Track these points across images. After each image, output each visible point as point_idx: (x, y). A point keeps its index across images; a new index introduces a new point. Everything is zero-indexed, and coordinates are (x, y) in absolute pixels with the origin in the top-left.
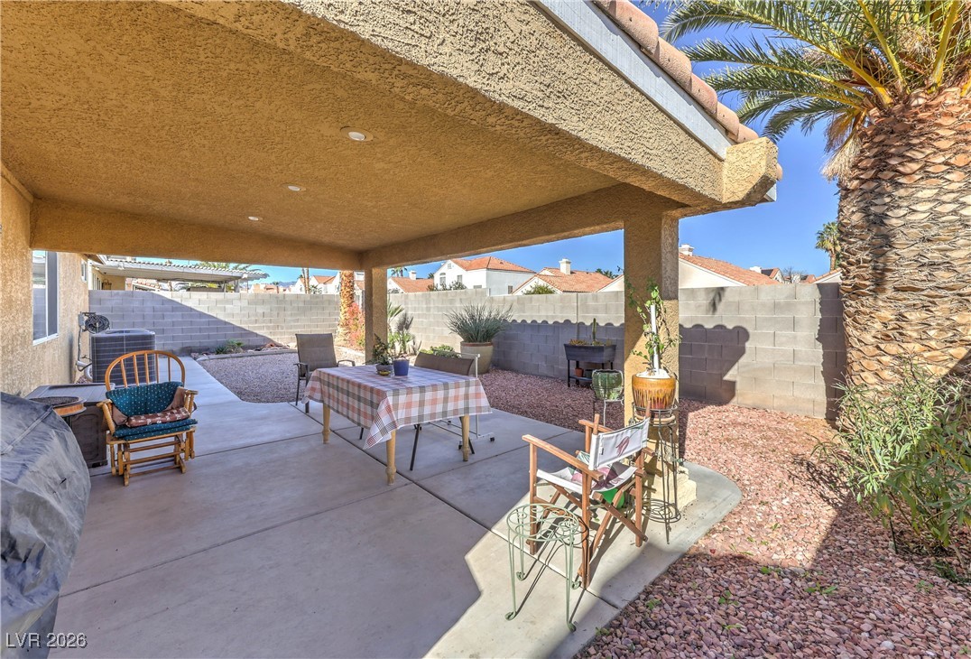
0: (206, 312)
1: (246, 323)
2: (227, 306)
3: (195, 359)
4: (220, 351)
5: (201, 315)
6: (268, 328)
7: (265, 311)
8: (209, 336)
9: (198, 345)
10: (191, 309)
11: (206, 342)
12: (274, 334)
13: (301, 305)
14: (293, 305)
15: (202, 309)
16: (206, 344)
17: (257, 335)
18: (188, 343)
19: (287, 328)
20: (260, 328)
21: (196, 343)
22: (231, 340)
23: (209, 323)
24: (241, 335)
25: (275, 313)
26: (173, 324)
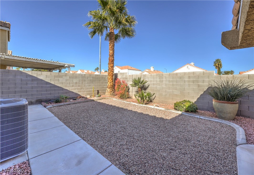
0: (50, 82)
1: (69, 87)
2: (59, 79)
3: (45, 107)
4: (57, 101)
5: (47, 83)
6: (78, 89)
7: (77, 81)
8: (51, 94)
9: (45, 98)
10: (42, 80)
11: (49, 97)
12: (80, 92)
13: (91, 79)
14: (89, 79)
15: (47, 80)
16: (49, 98)
17: (73, 92)
18: (40, 97)
19: (86, 89)
20: (75, 89)
21: (44, 97)
22: (62, 95)
23: (51, 87)
24: (66, 93)
25: (81, 82)
26: (32, 88)
